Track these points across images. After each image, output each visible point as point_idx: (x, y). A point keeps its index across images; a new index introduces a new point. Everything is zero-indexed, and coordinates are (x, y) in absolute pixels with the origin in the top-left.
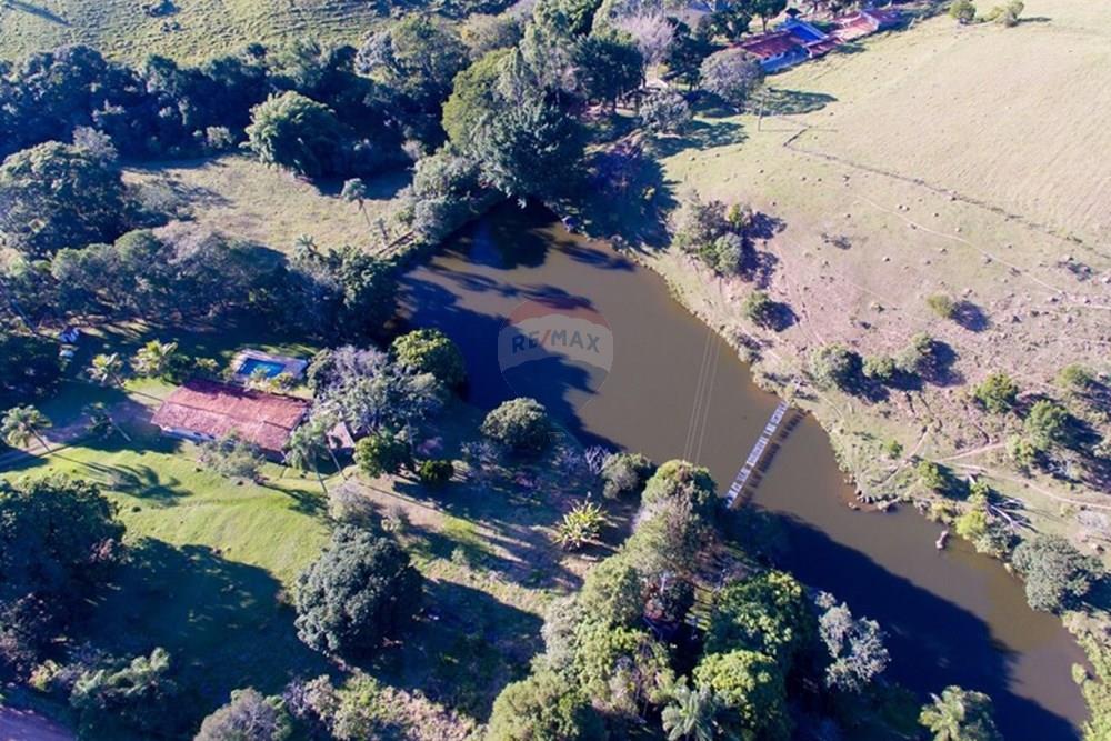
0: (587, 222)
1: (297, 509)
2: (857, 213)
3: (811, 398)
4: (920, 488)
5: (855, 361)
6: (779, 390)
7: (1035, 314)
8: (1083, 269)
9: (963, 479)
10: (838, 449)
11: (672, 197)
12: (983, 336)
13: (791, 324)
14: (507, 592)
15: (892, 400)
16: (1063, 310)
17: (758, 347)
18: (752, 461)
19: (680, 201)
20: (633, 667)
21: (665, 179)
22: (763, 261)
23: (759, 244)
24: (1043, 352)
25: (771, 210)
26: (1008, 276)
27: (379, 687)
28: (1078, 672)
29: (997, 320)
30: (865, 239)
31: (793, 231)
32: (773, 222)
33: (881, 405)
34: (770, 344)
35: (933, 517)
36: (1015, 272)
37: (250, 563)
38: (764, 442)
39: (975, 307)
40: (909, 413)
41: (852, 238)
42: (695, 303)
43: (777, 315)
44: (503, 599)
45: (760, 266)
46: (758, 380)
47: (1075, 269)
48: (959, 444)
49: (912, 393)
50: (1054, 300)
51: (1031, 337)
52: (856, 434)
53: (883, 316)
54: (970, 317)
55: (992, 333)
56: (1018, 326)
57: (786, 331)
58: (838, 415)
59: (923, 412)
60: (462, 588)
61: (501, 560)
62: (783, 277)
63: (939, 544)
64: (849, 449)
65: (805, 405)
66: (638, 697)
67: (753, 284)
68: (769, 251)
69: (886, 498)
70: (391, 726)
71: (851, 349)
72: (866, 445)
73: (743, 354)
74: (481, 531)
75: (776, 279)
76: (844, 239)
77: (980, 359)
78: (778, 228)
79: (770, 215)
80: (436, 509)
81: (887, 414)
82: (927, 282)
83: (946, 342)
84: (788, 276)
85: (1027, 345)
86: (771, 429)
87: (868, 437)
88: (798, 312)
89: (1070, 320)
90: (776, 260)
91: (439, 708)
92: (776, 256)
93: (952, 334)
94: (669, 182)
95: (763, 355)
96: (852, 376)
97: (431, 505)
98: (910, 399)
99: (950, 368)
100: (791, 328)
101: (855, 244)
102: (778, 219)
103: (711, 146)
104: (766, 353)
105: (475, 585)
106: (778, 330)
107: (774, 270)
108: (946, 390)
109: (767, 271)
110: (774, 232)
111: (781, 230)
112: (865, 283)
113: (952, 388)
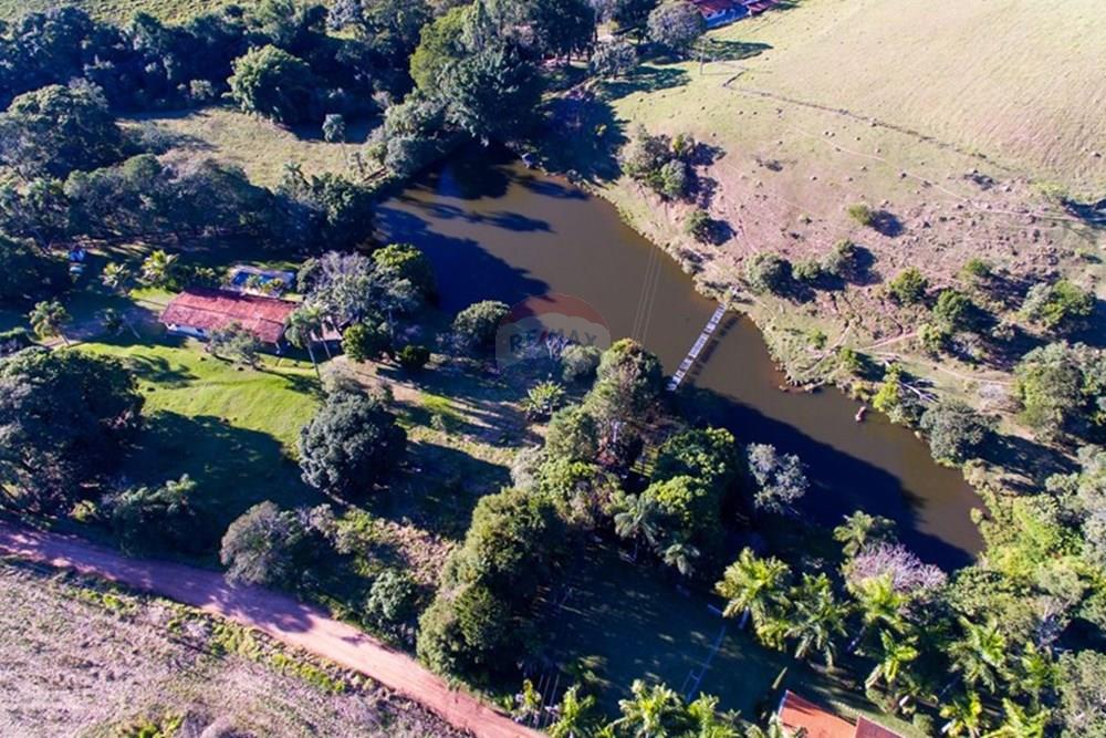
0: (545, 159)
1: (293, 388)
2: (788, 140)
3: (747, 301)
4: (842, 373)
5: (786, 267)
6: (718, 296)
7: (943, 220)
8: (986, 180)
9: (880, 364)
10: (771, 343)
11: (623, 134)
12: (898, 241)
13: (730, 238)
14: (479, 451)
15: (818, 300)
16: (968, 215)
17: (700, 260)
18: (694, 353)
19: (629, 137)
20: (590, 489)
21: (616, 119)
22: (704, 185)
23: (700, 170)
24: (950, 252)
25: (711, 140)
26: (920, 188)
27: (373, 518)
28: (976, 514)
29: (911, 226)
30: (795, 162)
31: (730, 158)
32: (714, 150)
33: (809, 306)
34: (710, 257)
35: (853, 395)
36: (927, 184)
37: (254, 429)
38: (704, 338)
39: (891, 216)
40: (834, 311)
41: (784, 162)
42: (644, 226)
43: (716, 232)
44: (477, 456)
45: (701, 189)
46: (700, 288)
47: (979, 180)
48: (877, 335)
49: (835, 293)
50: (960, 207)
51: (940, 239)
52: (787, 330)
53: (810, 227)
54: (888, 225)
55: (905, 237)
56: (929, 230)
57: (725, 245)
58: (774, 319)
59: (844, 309)
60: (440, 448)
61: (473, 426)
62: (722, 198)
63: (858, 417)
64: (781, 343)
65: (742, 308)
66: (594, 510)
67: (696, 206)
68: (709, 176)
69: (812, 381)
70: (384, 546)
71: (781, 257)
72: (796, 339)
73: (686, 266)
74: (456, 405)
75: (716, 201)
76: (776, 162)
77: (894, 262)
78: (717, 156)
79: (711, 145)
80: (415, 388)
81: (814, 313)
82: (848, 196)
83: (866, 247)
84: (726, 197)
85: (936, 246)
86: (711, 327)
87: (797, 332)
88: (736, 228)
89: (974, 224)
90: (716, 184)
91: (424, 533)
92: (716, 180)
93: (870, 239)
94: (620, 121)
95: (704, 267)
96: (783, 281)
97: (411, 385)
98: (834, 298)
99: (869, 270)
100: (729, 242)
101: (786, 167)
102: (718, 148)
103: (658, 89)
104: (707, 265)
105: (452, 446)
106: (718, 244)
107: (714, 193)
108: (866, 289)
109: (708, 194)
110: (714, 159)
111: (720, 158)
112: (795, 199)
113: (871, 287)
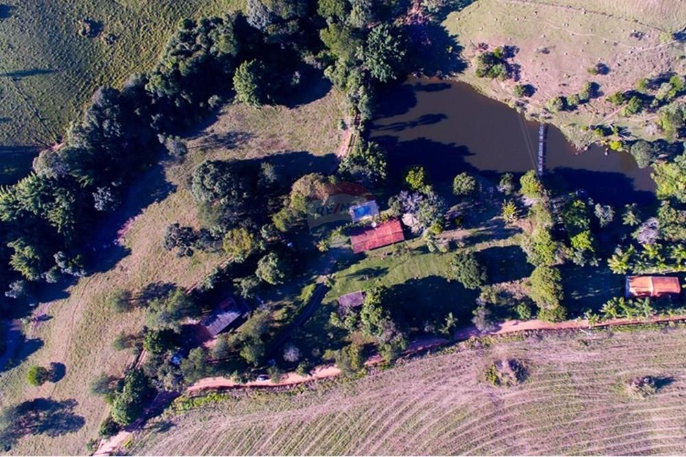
0: (422, 69)
1: (422, 254)
2: (548, 34)
3: (550, 118)
4: (597, 137)
5: (564, 100)
6: (536, 119)
7: (625, 60)
8: (640, 34)
9: (608, 127)
10: (565, 133)
11: (458, 44)
12: (608, 75)
13: (534, 92)
14: (501, 243)
15: (579, 108)
16: (635, 55)
17: (523, 105)
18: (541, 153)
19: (463, 45)
20: (559, 252)
21: (450, 35)
22: (514, 68)
23: (509, 61)
24: (630, 75)
25: (510, 43)
26: (613, 47)
27: (491, 286)
28: (652, 175)
29: (613, 67)
30: (555, 47)
31: (523, 50)
32: (513, 48)
33: (576, 111)
34: (527, 102)
35: (602, 145)
36: (615, 44)
37: (427, 276)
38: (541, 144)
39: (604, 65)
40: (586, 110)
41: (549, 48)
42: (490, 93)
43: (529, 90)
44: (502, 246)
45: (513, 70)
46: (528, 118)
47: (637, 36)
48: (604, 115)
49: (586, 104)
50: (632, 52)
51: (625, 70)
52: (570, 125)
53: (570, 78)
54: (603, 70)
55: (611, 73)
56: (620, 67)
57: (533, 96)
58: (562, 121)
59: (591, 109)
60: (488, 249)
62: (526, 73)
63: (606, 154)
64: (568, 131)
65: (548, 121)
66: (565, 259)
67: (513, 79)
68: (515, 62)
69: (586, 145)
70: (502, 293)
71: (560, 96)
72: (574, 128)
73: (519, 110)
74: (481, 229)
75: (522, 75)
76: (546, 49)
77: (610, 86)
78: (516, 51)
79: (510, 45)
80: (462, 229)
81: (578, 113)
82: (584, 60)
83: (595, 82)
84: (528, 72)
85: (624, 74)
86: (541, 138)
87: (574, 125)
88: (536, 87)
89: (638, 59)
90: (520, 67)
91: (510, 282)
92: (519, 64)
93: (598, 79)
94: (452, 37)
95: (526, 107)
96: (565, 105)
97: (459, 229)
98: (585, 106)
99: (598, 91)
100: (535, 94)
101: (551, 50)
102: (514, 47)
103: (463, 7)
104: (527, 106)
105: (492, 246)
106: (530, 96)
107: (520, 71)
108: (598, 99)
109: (517, 72)
110: (514, 53)
111: (517, 52)
112: (560, 67)
113: (600, 97)
